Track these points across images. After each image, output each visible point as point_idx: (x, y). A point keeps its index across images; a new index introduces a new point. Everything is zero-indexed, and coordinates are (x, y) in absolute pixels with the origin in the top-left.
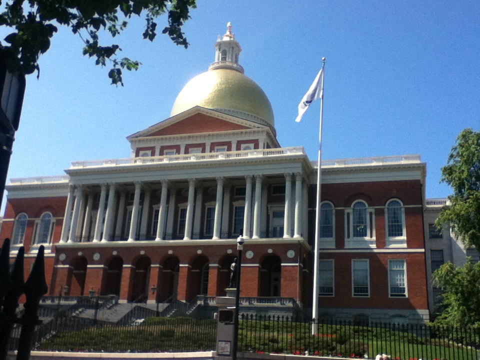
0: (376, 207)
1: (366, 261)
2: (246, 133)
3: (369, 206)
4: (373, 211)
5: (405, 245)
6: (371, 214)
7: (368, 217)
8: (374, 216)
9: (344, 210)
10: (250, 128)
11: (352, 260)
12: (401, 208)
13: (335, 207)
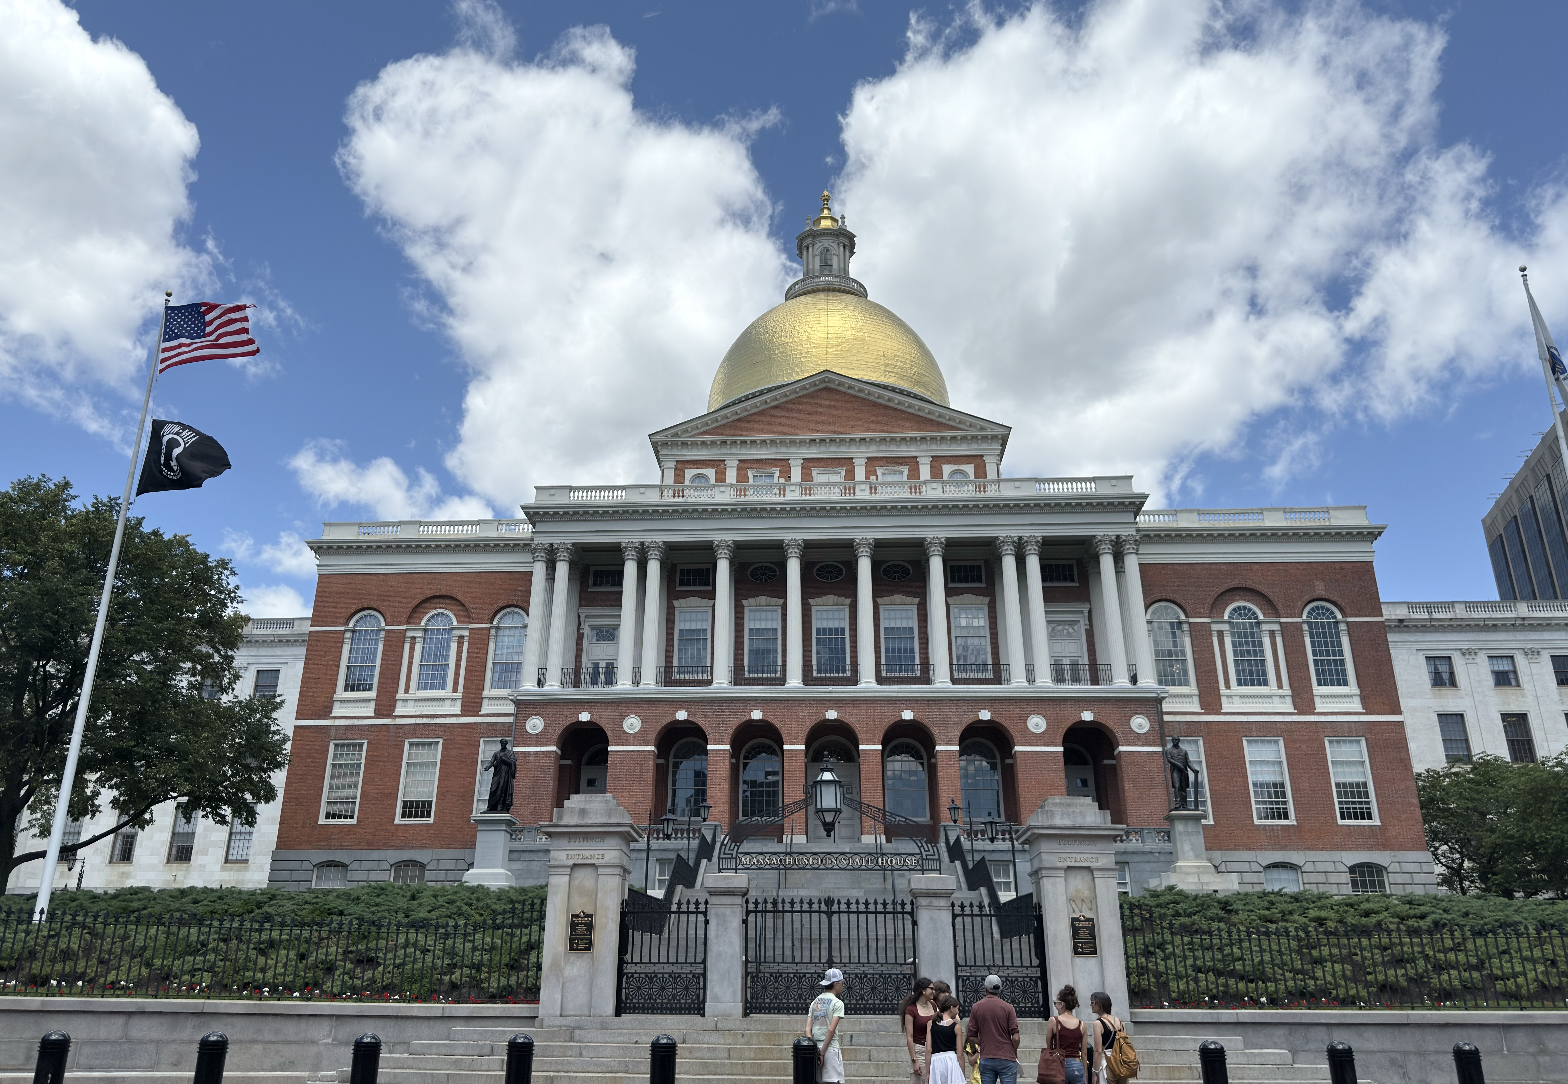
0: (1283, 620)
1: (1277, 742)
2: (954, 438)
3: (1264, 615)
4: (1276, 627)
5: (1357, 706)
6: (1272, 633)
7: (1267, 641)
8: (1279, 640)
9: (1209, 623)
10: (960, 429)
11: (1244, 739)
12: (1337, 623)
13: (1187, 616)
